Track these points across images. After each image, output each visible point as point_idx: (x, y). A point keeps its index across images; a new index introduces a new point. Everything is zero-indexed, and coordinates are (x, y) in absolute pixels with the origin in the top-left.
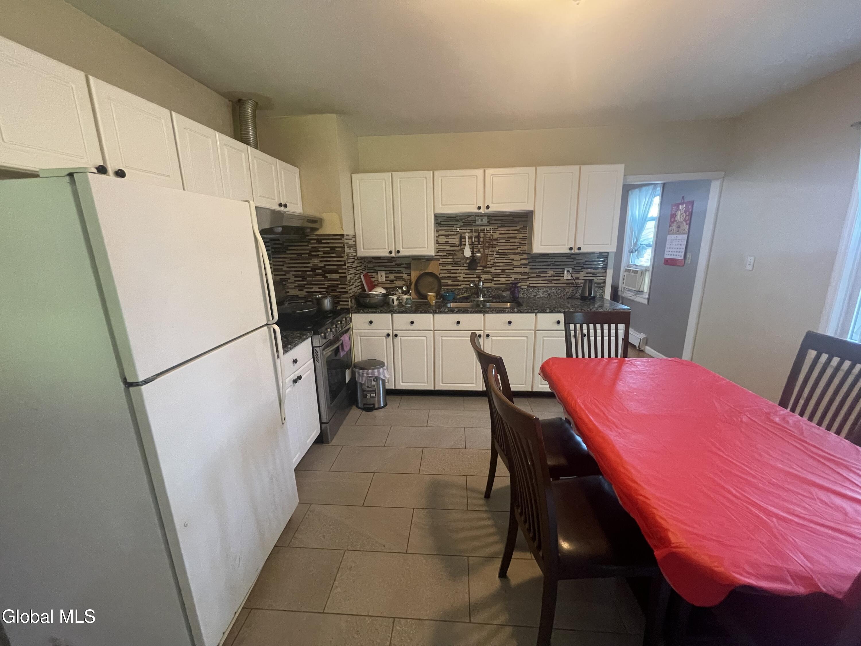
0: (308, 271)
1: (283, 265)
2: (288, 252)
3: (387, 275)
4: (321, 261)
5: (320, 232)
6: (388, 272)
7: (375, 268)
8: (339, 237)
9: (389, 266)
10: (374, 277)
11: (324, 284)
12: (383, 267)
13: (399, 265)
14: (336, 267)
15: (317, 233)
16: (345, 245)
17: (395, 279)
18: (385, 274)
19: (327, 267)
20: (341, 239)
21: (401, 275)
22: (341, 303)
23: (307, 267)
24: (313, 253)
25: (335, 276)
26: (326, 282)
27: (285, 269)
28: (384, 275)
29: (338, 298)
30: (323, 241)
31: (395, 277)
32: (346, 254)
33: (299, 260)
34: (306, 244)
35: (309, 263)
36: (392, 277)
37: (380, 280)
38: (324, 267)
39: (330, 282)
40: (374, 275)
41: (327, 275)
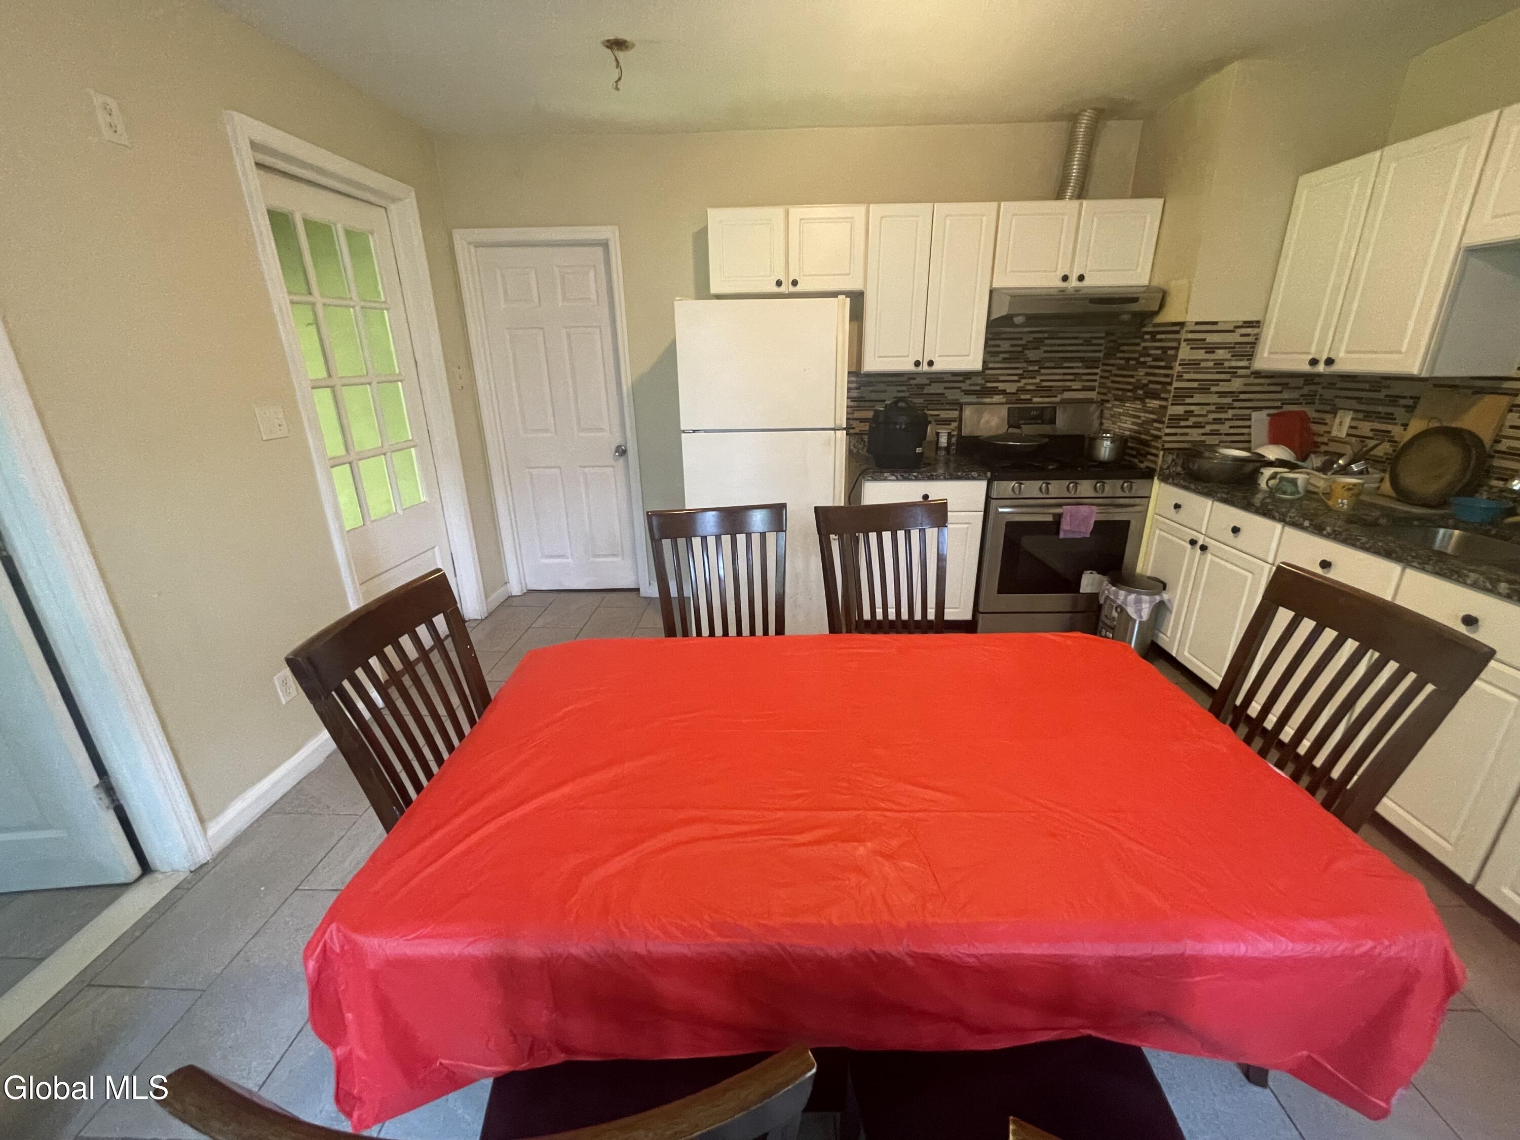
0: (1129, 391)
1: (1107, 378)
2: (1119, 355)
3: (1354, 424)
4: (1147, 374)
5: (1161, 319)
6: (1361, 416)
7: (1337, 401)
8: (1177, 328)
9: (1372, 401)
10: (1326, 424)
11: (1139, 417)
12: (1355, 401)
13: (1393, 400)
14: (1159, 387)
15: (1159, 319)
16: (1183, 344)
17: (1371, 434)
18: (1353, 419)
19: (1151, 386)
20: (1177, 332)
21: (1389, 427)
22: (1149, 457)
23: (1129, 383)
24: (1142, 359)
25: (1154, 404)
26: (1142, 414)
27: (1109, 385)
28: (1347, 421)
29: (1149, 446)
30: (1158, 337)
31: (1372, 430)
32: (1178, 362)
33: (1124, 369)
34: (1138, 341)
35: (1132, 376)
36: (1366, 428)
37: (1334, 433)
38: (1146, 385)
39: (1147, 415)
40: (1328, 417)
41: (1147, 401)
